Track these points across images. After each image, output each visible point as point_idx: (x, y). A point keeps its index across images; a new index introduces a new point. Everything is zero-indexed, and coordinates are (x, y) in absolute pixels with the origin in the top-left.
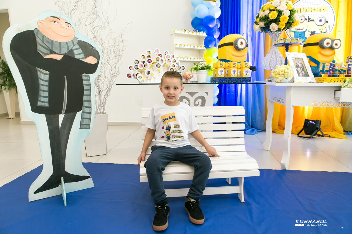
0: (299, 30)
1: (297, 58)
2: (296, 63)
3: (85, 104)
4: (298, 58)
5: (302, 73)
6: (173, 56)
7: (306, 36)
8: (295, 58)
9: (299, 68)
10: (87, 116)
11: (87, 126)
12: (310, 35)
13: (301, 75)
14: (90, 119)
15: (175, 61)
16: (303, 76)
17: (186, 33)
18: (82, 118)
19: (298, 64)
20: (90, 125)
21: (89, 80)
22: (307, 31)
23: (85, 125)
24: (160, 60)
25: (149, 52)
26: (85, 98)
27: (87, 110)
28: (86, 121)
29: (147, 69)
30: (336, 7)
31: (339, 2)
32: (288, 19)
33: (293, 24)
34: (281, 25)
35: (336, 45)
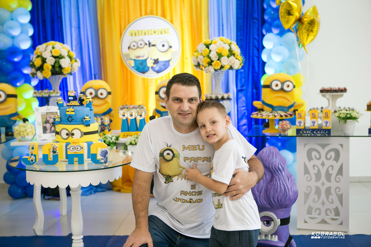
1: (49, 113)
2: (46, 119)
4: (51, 113)
5: (51, 130)
8: (47, 113)
9: (49, 123)
13: (49, 131)
16: (51, 132)
19: (48, 119)
30: (179, 29)
31: (182, 23)
32: (50, 67)
33: (63, 71)
34: (46, 73)
35: (101, 94)
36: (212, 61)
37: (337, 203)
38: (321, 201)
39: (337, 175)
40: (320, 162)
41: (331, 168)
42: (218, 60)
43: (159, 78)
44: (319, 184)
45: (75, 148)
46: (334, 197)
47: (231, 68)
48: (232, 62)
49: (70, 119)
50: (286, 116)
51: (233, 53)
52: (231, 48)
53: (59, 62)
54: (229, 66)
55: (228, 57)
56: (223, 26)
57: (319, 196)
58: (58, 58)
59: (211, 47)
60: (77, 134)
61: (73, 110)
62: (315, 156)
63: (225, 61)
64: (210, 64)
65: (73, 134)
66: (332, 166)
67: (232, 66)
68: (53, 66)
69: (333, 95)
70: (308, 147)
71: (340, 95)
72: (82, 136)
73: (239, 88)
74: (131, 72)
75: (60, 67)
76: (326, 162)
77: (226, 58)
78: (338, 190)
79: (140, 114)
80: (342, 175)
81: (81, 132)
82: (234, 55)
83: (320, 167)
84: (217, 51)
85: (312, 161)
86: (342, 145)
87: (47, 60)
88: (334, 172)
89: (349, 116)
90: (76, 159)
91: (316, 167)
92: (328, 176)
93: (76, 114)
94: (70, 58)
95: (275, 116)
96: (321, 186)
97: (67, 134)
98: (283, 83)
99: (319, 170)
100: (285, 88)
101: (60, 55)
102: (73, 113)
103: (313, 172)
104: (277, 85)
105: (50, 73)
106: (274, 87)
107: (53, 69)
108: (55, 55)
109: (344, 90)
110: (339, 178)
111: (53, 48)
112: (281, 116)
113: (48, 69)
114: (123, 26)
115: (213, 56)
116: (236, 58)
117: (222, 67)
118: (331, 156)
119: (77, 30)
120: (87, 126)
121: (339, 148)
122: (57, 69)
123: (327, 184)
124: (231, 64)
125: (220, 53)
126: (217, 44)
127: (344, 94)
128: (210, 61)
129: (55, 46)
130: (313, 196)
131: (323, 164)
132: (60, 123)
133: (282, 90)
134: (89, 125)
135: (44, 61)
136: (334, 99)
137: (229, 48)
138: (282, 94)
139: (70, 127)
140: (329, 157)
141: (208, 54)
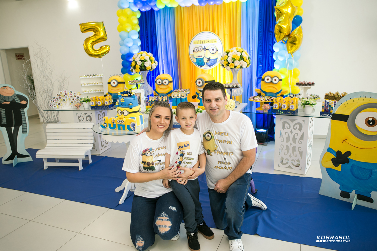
0: (199, 57)
3: (24, 122)
6: (75, 94)
7: (204, 62)
10: (25, 127)
11: (26, 132)
12: (207, 61)
14: (27, 129)
15: (75, 96)
17: (88, 77)
18: (23, 129)
20: (27, 131)
21: (24, 111)
22: (205, 58)
23: (24, 131)
24: (65, 97)
25: (61, 92)
26: (23, 119)
27: (25, 125)
28: (24, 130)
29: (59, 102)
30: (223, 39)
31: (224, 35)
32: (139, 67)
33: (146, 68)
34: (137, 70)
35: (165, 82)
36: (229, 63)
37: (299, 157)
38: (289, 154)
39: (300, 139)
40: (290, 130)
41: (296, 135)
42: (233, 62)
43: (210, 69)
44: (288, 144)
45: (120, 121)
46: (297, 153)
47: (241, 67)
48: (242, 64)
49: (122, 104)
50: (269, 100)
51: (243, 58)
52: (242, 55)
53: (144, 64)
54: (240, 66)
55: (239, 61)
56: (250, 37)
57: (288, 152)
58: (143, 61)
59: (229, 54)
60: (126, 113)
61: (124, 99)
62: (287, 126)
63: (237, 63)
64: (228, 65)
65: (123, 113)
66: (297, 134)
67: (242, 66)
68: (141, 66)
69: (305, 87)
70: (282, 121)
71: (309, 87)
72: (128, 114)
73: (258, 77)
74: (194, 65)
75: (145, 66)
76: (293, 130)
77: (238, 61)
78: (300, 149)
79: (182, 95)
80: (303, 140)
81: (128, 112)
82: (243, 59)
83: (290, 134)
84: (233, 57)
85: (285, 129)
86: (304, 121)
87: (137, 63)
88: (298, 138)
89: (307, 103)
90: (121, 128)
91: (287, 133)
92: (294, 139)
93: (125, 102)
94: (151, 61)
95: (261, 100)
96: (289, 145)
97: (121, 113)
98: (272, 78)
99: (289, 135)
100: (274, 81)
101: (145, 60)
102: (124, 101)
103: (285, 136)
104: (268, 79)
105: (139, 70)
106: (266, 80)
107: (140, 68)
108: (142, 59)
109: (313, 84)
110: (301, 141)
111: (141, 55)
112: (266, 100)
113: (138, 68)
114: (190, 38)
115: (230, 60)
116: (245, 61)
117: (235, 67)
118: (297, 127)
119: (165, 41)
120: (130, 109)
121: (302, 122)
122: (143, 68)
123: (293, 145)
124: (241, 65)
125: (234, 58)
126: (233, 52)
127: (312, 86)
128: (228, 63)
129: (142, 54)
130: (284, 151)
131: (291, 132)
132: (118, 106)
133: (271, 82)
134: (132, 108)
135: (136, 63)
136: (306, 90)
137: (241, 54)
138: (271, 85)
139: (122, 109)
140: (295, 127)
141: (226, 58)
